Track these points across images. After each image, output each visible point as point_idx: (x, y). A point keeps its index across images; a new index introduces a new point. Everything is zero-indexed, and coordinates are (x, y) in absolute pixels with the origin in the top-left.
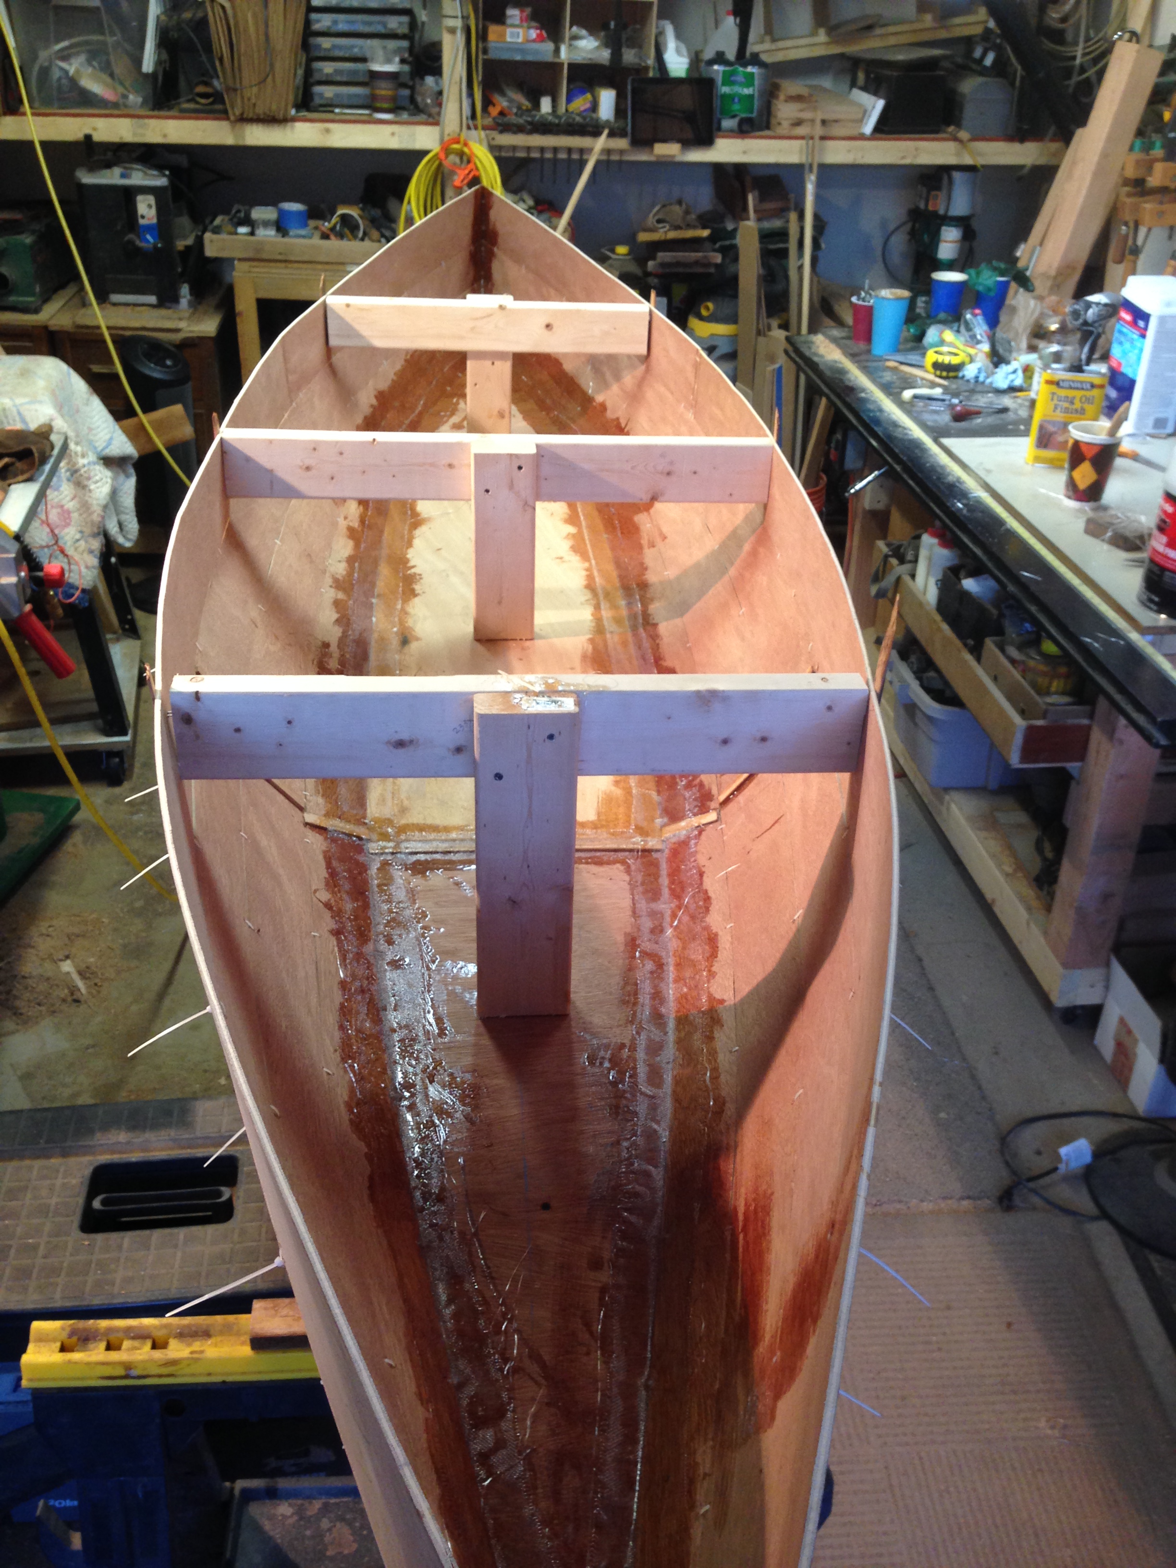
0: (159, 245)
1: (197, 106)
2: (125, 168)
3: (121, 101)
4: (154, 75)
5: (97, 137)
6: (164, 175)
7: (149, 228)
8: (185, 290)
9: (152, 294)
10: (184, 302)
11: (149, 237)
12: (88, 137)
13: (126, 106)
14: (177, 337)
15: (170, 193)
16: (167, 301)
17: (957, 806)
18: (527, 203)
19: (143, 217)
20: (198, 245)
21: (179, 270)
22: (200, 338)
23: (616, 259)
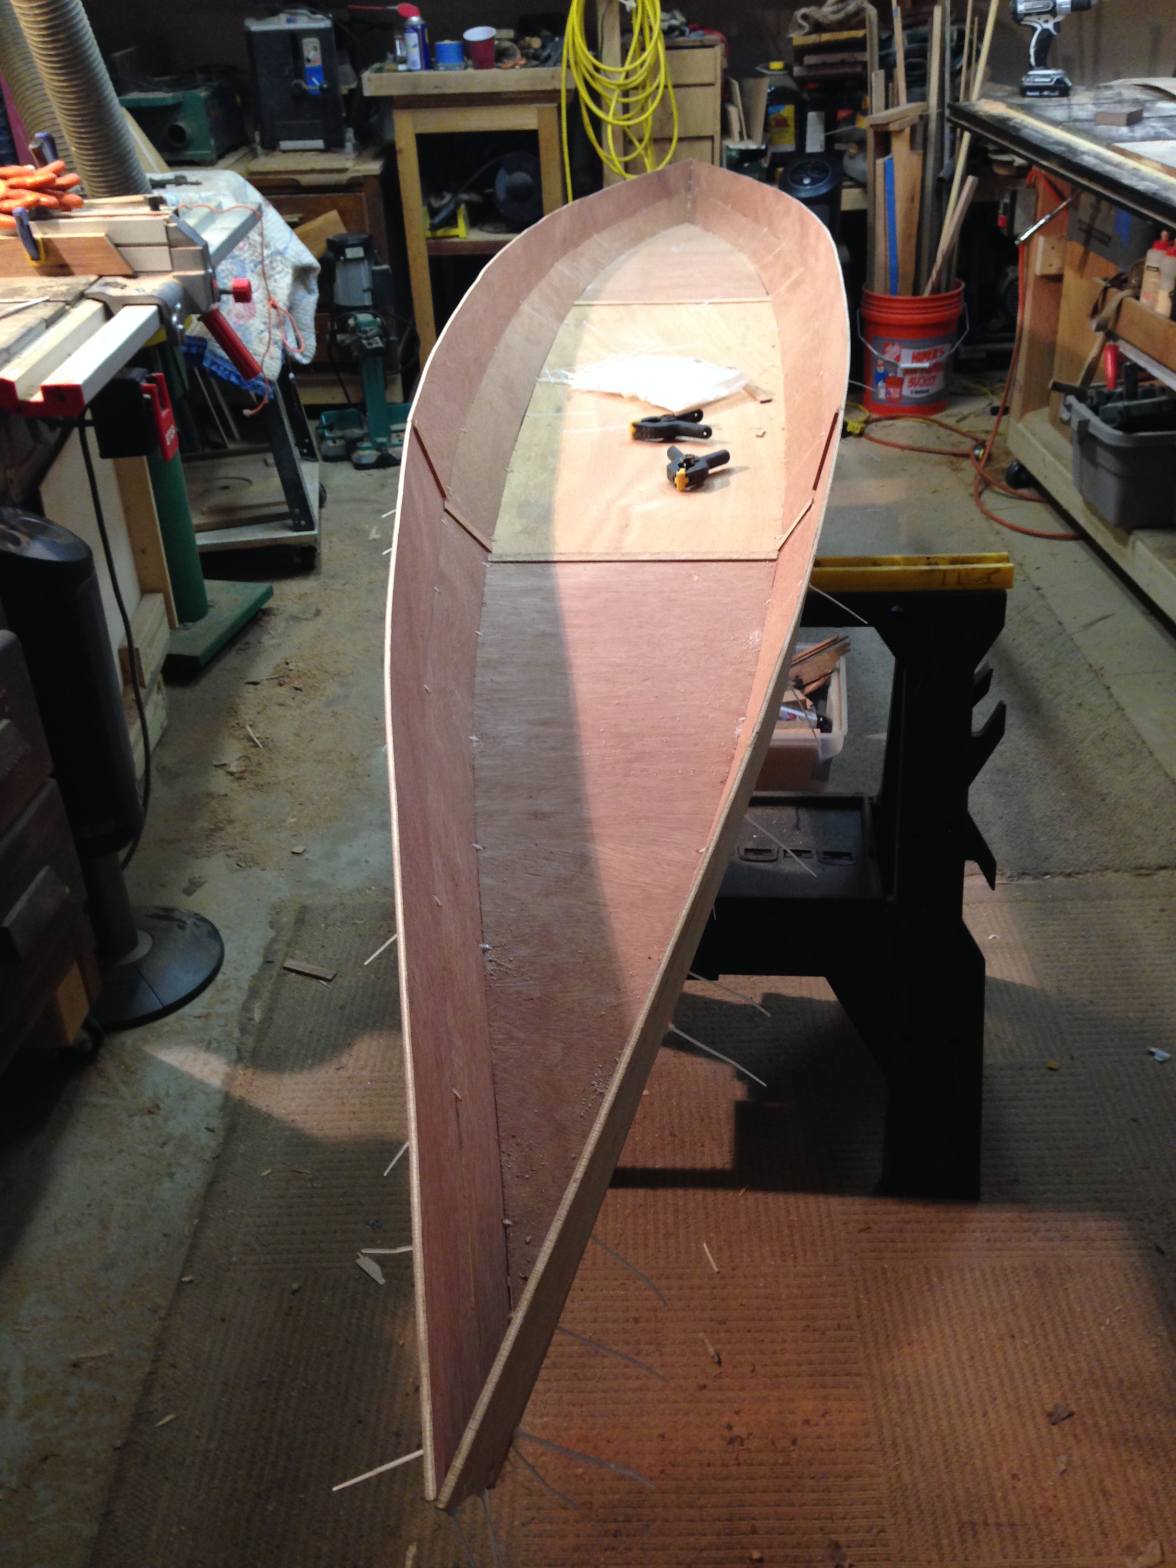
0: (325, 86)
2: (290, 12)
6: (329, 18)
7: (314, 71)
8: (350, 134)
9: (319, 138)
10: (349, 146)
11: (314, 80)
14: (343, 178)
15: (333, 36)
16: (334, 145)
17: (1143, 542)
18: (679, 20)
19: (309, 60)
20: (360, 87)
21: (344, 114)
22: (366, 177)
23: (771, 75)
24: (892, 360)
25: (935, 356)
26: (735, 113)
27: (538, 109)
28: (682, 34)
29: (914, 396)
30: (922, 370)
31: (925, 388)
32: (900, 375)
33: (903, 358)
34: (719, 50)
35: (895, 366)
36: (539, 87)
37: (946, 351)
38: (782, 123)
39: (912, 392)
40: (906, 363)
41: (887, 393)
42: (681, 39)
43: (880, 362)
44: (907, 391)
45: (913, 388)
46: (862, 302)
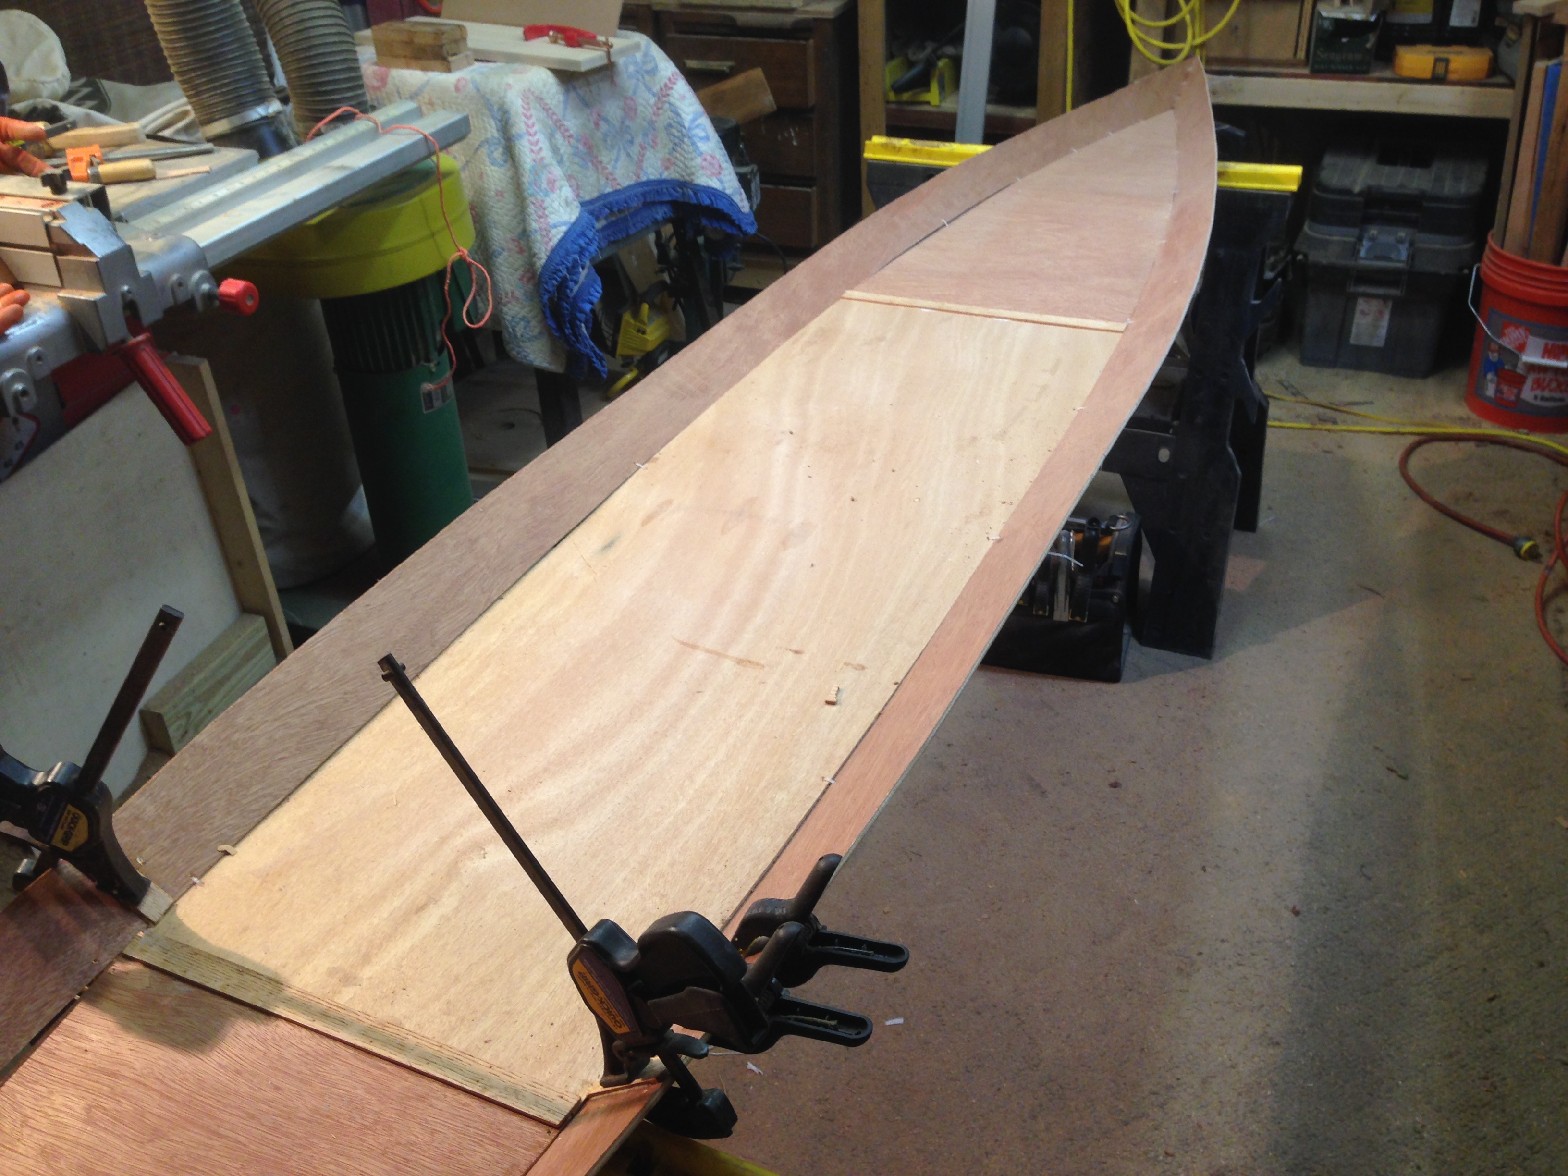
22: (817, 20)
24: (1510, 347)
29: (1539, 403)
30: (1557, 370)
31: (1557, 395)
32: (1520, 370)
33: (1529, 348)
35: (1517, 358)
39: (1536, 397)
40: (1532, 357)
41: (1498, 391)
43: (1493, 346)
44: (1528, 394)
45: (1538, 392)
46: (1485, 258)
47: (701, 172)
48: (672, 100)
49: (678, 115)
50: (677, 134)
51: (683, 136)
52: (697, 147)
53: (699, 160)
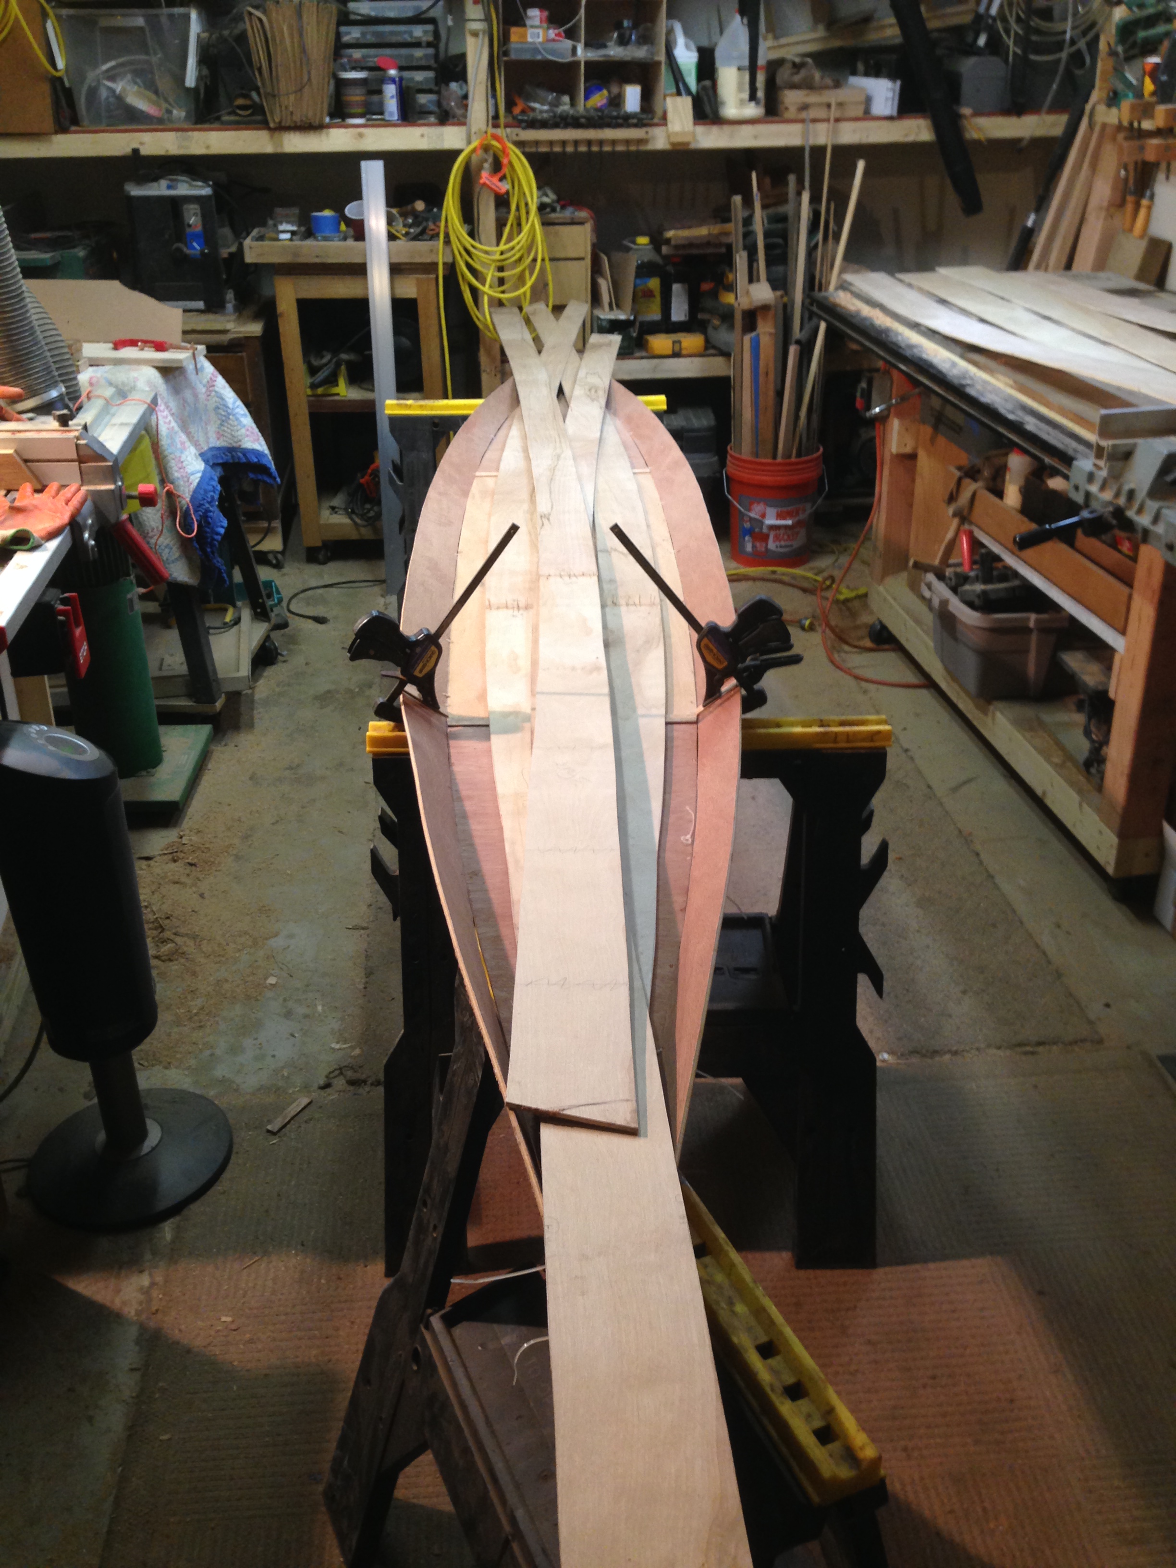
0: (206, 251)
1: (237, 118)
2: (171, 180)
3: (166, 117)
4: (196, 90)
5: (145, 151)
6: (209, 186)
7: (195, 236)
8: (230, 295)
9: (200, 300)
10: (230, 307)
11: (195, 244)
12: (136, 151)
13: (170, 121)
14: (225, 338)
15: (213, 202)
16: (214, 306)
17: (1002, 713)
18: (550, 198)
19: (189, 226)
20: (240, 252)
21: (224, 277)
22: (247, 338)
23: (637, 250)
24: (757, 517)
25: (797, 514)
26: (604, 285)
27: (417, 279)
28: (554, 210)
29: (779, 550)
30: (786, 527)
31: (789, 543)
32: (765, 530)
33: (767, 515)
34: (588, 227)
35: (762, 523)
36: (418, 260)
37: (809, 509)
38: (649, 294)
39: (777, 547)
40: (771, 520)
41: (754, 547)
42: (553, 215)
43: (746, 518)
44: (772, 545)
45: (778, 543)
46: (728, 462)
47: (246, 439)
48: (217, 389)
49: (223, 399)
50: (223, 413)
51: (229, 414)
52: (241, 422)
53: (243, 431)
